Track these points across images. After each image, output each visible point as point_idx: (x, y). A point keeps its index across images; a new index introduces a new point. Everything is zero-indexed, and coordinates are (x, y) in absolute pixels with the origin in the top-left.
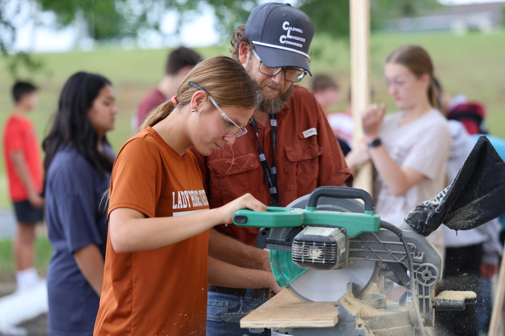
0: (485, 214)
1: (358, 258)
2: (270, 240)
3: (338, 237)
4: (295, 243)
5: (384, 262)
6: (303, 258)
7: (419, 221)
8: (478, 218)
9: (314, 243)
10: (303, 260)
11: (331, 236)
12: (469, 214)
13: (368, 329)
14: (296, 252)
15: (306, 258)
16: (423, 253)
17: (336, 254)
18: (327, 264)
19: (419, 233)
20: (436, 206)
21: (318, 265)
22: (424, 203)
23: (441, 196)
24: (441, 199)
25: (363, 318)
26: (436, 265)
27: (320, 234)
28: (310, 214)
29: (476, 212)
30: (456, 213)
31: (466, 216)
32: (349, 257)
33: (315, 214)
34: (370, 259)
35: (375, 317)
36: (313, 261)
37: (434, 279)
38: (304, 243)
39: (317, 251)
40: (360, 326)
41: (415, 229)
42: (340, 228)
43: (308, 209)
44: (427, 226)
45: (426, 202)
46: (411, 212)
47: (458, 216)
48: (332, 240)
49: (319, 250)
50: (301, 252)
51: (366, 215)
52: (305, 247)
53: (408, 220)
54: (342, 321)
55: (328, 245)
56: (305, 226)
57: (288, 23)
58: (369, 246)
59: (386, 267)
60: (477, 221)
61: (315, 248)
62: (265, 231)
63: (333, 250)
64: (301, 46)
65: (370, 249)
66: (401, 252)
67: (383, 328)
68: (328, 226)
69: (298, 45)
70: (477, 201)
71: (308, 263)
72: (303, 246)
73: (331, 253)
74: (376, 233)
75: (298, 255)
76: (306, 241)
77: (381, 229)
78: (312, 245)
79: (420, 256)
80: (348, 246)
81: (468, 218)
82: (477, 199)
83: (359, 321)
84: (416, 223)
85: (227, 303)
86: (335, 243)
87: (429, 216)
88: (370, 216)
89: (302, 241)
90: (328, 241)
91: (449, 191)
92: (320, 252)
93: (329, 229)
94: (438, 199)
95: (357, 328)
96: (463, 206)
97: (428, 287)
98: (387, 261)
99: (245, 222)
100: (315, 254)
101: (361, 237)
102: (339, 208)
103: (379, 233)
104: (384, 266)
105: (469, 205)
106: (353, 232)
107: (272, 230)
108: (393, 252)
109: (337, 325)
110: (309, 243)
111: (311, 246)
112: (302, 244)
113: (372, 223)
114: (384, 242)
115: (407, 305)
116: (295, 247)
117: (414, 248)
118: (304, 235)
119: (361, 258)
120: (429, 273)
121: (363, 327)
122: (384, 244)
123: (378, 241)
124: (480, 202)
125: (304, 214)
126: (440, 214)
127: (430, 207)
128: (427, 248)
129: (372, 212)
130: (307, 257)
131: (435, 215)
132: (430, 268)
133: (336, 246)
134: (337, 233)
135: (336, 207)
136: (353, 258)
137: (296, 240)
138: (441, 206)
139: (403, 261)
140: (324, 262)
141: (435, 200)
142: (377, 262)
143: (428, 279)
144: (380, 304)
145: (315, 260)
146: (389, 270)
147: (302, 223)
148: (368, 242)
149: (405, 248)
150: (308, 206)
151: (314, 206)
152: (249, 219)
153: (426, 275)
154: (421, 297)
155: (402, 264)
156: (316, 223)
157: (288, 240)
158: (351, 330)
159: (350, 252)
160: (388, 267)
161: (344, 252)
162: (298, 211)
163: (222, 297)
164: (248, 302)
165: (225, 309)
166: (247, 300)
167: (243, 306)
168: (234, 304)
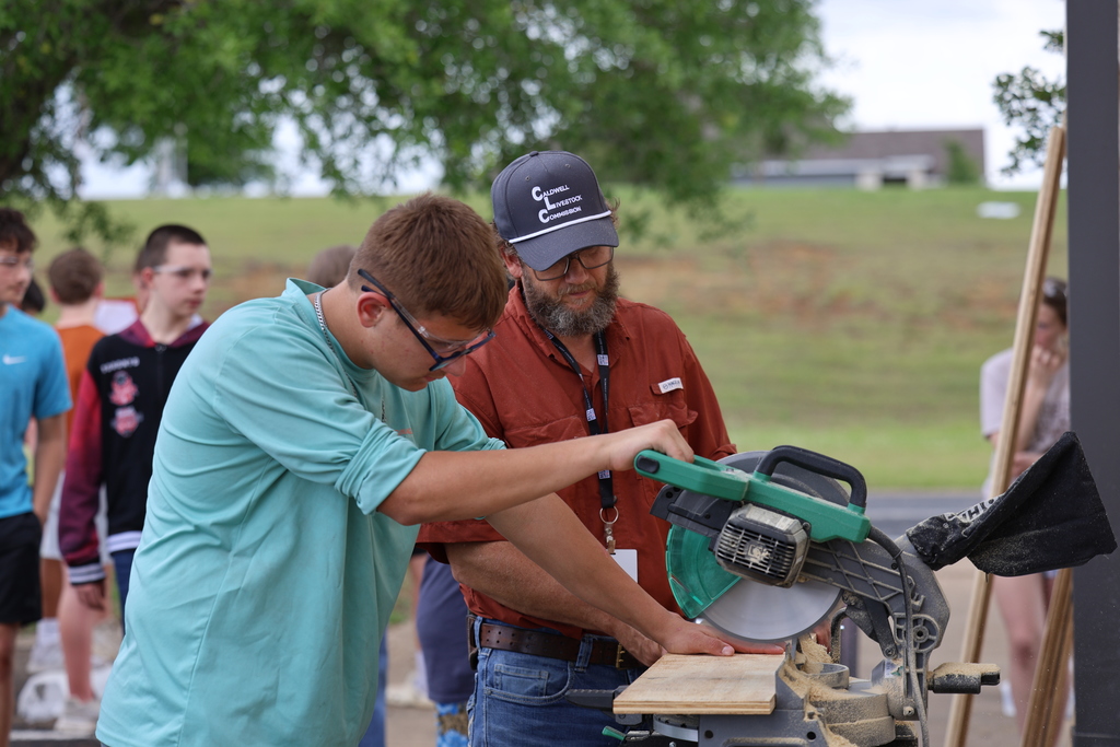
2: (678, 509)
3: (799, 537)
4: (728, 528)
5: (854, 594)
6: (735, 555)
7: (932, 543)
9: (760, 537)
10: (734, 560)
11: (789, 532)
12: (1014, 551)
13: (823, 723)
14: (725, 542)
15: (740, 557)
16: (922, 597)
17: (790, 563)
18: (775, 576)
19: (925, 562)
20: (964, 525)
21: (756, 574)
22: (947, 515)
23: (977, 511)
24: (975, 516)
25: (816, 704)
26: (939, 621)
27: (772, 524)
28: (759, 486)
29: (1028, 551)
31: (1008, 554)
32: (803, 570)
33: (768, 488)
34: (833, 581)
35: (834, 702)
36: (750, 566)
37: (933, 641)
38: (743, 532)
39: (762, 552)
40: (811, 716)
41: (920, 554)
42: (802, 521)
43: (757, 477)
44: (942, 555)
45: (950, 514)
46: (921, 524)
47: (995, 551)
48: (790, 539)
49: (765, 550)
50: (734, 546)
51: (849, 510)
52: (743, 538)
53: (914, 536)
54: (783, 705)
55: (779, 545)
56: (747, 503)
57: (538, 189)
58: (839, 563)
59: (856, 603)
60: (1025, 566)
61: (759, 545)
62: (672, 491)
63: (787, 555)
64: (579, 209)
65: (838, 567)
66: (888, 586)
67: (845, 721)
68: (784, 513)
69: (571, 211)
70: (1032, 533)
71: (742, 565)
72: (741, 536)
73: (782, 561)
74: (854, 543)
75: (729, 549)
76: (747, 530)
77: (868, 540)
78: (757, 539)
79: (917, 600)
80: (806, 553)
81: (1011, 558)
82: (1033, 530)
83: (810, 709)
84: (924, 545)
85: (545, 674)
86: (794, 545)
87: (949, 538)
88: (856, 514)
89: (742, 528)
90: (783, 540)
91: (993, 507)
92: (765, 554)
93: (784, 517)
94: (971, 514)
95: (806, 719)
97: (922, 654)
98: (862, 593)
99: (655, 472)
100: (757, 555)
101: (830, 544)
102: (805, 486)
103: (861, 545)
104: (852, 600)
105: (1018, 537)
106: (823, 532)
107: (684, 492)
108: (875, 581)
109: (773, 712)
110: (752, 533)
111: (752, 540)
112: (740, 533)
113: (857, 527)
114: (865, 562)
116: (726, 535)
117: (912, 583)
118: (746, 520)
119: (819, 578)
120: (925, 630)
121: (816, 718)
122: (864, 565)
123: (856, 557)
124: (1038, 537)
125: (750, 484)
126: (969, 542)
127: (954, 525)
128: (932, 590)
129: (860, 508)
130: (743, 556)
131: (960, 540)
132: (926, 622)
133: (794, 551)
134: (797, 529)
135: (800, 483)
136: (807, 575)
137: (730, 523)
138: (973, 529)
139: (886, 600)
140: (767, 571)
141: (964, 515)
142: (842, 591)
143: (922, 639)
144: (839, 681)
145: (754, 564)
146: (859, 610)
147: (743, 496)
148: (839, 554)
149: (903, 581)
150: (759, 471)
151: (769, 473)
152: (661, 467)
153: (920, 634)
154: (907, 670)
155: (885, 606)
156: (765, 503)
157: (707, 516)
158: (798, 722)
159: (806, 563)
160: (860, 604)
161: (800, 563)
162: (741, 476)
163: (536, 663)
164: (582, 672)
165: (542, 684)
166: (580, 670)
167: (572, 679)
168: (558, 676)
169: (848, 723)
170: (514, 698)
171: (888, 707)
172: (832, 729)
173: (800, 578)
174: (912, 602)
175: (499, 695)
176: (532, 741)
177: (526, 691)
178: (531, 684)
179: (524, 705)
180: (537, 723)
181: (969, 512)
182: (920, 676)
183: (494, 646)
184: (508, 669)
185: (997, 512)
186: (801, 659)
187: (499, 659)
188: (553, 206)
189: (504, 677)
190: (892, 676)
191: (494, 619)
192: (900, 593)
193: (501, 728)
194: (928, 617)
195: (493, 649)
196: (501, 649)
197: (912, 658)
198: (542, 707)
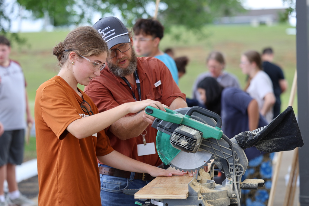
0: (279, 147)
1: (204, 150)
2: (160, 125)
3: (198, 137)
4: (174, 133)
5: (217, 156)
6: (176, 142)
7: (243, 141)
8: (274, 148)
9: (185, 137)
10: (176, 144)
11: (195, 135)
12: (270, 144)
13: (204, 200)
14: (174, 138)
15: (178, 143)
16: (239, 158)
17: (195, 146)
18: (189, 149)
19: (240, 147)
20: (254, 135)
21: (183, 149)
23: (258, 131)
24: (258, 133)
25: (203, 194)
26: (244, 166)
27: (189, 133)
28: (187, 119)
29: (274, 145)
30: (263, 142)
31: (268, 145)
32: (200, 147)
33: (189, 120)
34: (210, 152)
35: (209, 193)
36: (181, 146)
37: (242, 173)
38: (179, 135)
39: (185, 141)
40: (200, 198)
41: (239, 144)
42: (200, 131)
43: (186, 116)
44: (246, 145)
47: (264, 144)
48: (195, 138)
49: (186, 141)
50: (176, 139)
51: (216, 129)
52: (179, 137)
53: (237, 138)
54: (190, 196)
55: (191, 140)
56: (182, 125)
57: (100, 30)
58: (212, 146)
59: (217, 159)
60: (273, 149)
61: (184, 139)
62: (158, 120)
63: (193, 143)
64: (114, 33)
65: (212, 147)
66: (228, 154)
67: (213, 199)
68: (194, 129)
69: (112, 34)
70: (276, 139)
71: (178, 145)
72: (179, 136)
73: (192, 145)
74: (217, 140)
75: (174, 140)
76: (180, 134)
77: (221, 139)
78: (183, 137)
79: (237, 159)
80: (201, 142)
81: (269, 147)
82: (277, 138)
83: (200, 196)
84: (240, 141)
85: (119, 182)
86: (196, 140)
87: (248, 139)
88: (218, 130)
89: (179, 134)
90: (192, 138)
91: (264, 130)
92: (186, 142)
93: (194, 130)
95: (199, 199)
96: (268, 139)
97: (238, 177)
98: (219, 156)
99: (152, 114)
100: (184, 142)
101: (209, 140)
103: (219, 140)
105: (272, 140)
106: (207, 136)
107: (162, 121)
108: (223, 152)
109: (188, 198)
110: (182, 135)
111: (182, 137)
112: (178, 135)
113: (218, 134)
114: (221, 146)
115: (226, 186)
116: (174, 135)
117: (235, 153)
118: (181, 131)
119: (205, 150)
120: (239, 169)
121: (202, 199)
122: (220, 147)
123: (218, 144)
124: (278, 140)
125: (184, 118)
126: (255, 141)
127: (250, 135)
128: (242, 156)
129: (220, 128)
131: (252, 140)
132: (239, 166)
133: (196, 142)
134: (198, 134)
135: (201, 119)
136: (201, 149)
137: (175, 132)
138: (257, 137)
139: (227, 159)
140: (187, 148)
141: (254, 132)
142: (213, 155)
143: (238, 172)
144: (211, 186)
145: (182, 145)
146: (218, 161)
147: (181, 123)
148: (212, 143)
149: (232, 153)
150: (187, 115)
151: (190, 115)
152: (154, 112)
153: (237, 170)
154: (233, 182)
155: (227, 161)
156: (188, 125)
157: (170, 128)
158: (196, 200)
159: (201, 145)
160: (219, 159)
161: (199, 145)
162: (181, 116)
163: (117, 179)
164: (132, 182)
165: (119, 186)
166: (131, 181)
167: (128, 184)
168: (124, 183)
169: (214, 200)
170: (110, 190)
171: (227, 194)
172: (208, 202)
173: (199, 150)
174: (235, 160)
175: (105, 189)
176: (116, 204)
177: (113, 188)
178: (115, 186)
179: (113, 193)
180: (117, 198)
181: (256, 131)
182: (237, 184)
183: (103, 173)
184: (107, 181)
185: (265, 131)
186: (199, 178)
187: (105, 178)
188: (106, 34)
189: (106, 184)
190: (228, 184)
191: (103, 165)
192: (231, 157)
193: (106, 200)
194: (240, 165)
195: (103, 175)
196: (105, 175)
197: (235, 178)
198: (119, 193)
